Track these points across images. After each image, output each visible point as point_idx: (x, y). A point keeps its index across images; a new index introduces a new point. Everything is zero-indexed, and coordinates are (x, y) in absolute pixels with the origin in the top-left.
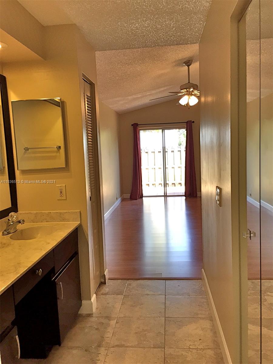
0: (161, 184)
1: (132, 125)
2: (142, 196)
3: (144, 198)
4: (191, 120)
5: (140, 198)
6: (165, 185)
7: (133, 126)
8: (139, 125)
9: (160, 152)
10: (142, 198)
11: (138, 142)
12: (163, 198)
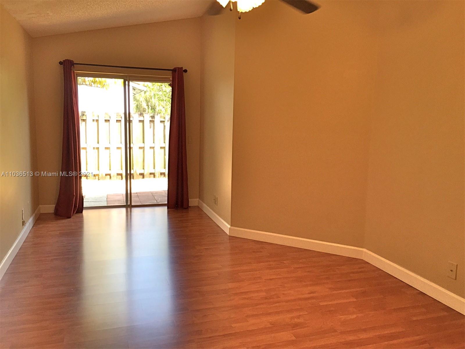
0: (121, 175)
1: (61, 63)
2: (80, 209)
3: (85, 212)
4: (182, 67)
5: (77, 213)
6: (129, 176)
7: (62, 65)
8: (75, 65)
9: (120, 121)
10: (82, 212)
11: (74, 99)
12: (124, 210)
